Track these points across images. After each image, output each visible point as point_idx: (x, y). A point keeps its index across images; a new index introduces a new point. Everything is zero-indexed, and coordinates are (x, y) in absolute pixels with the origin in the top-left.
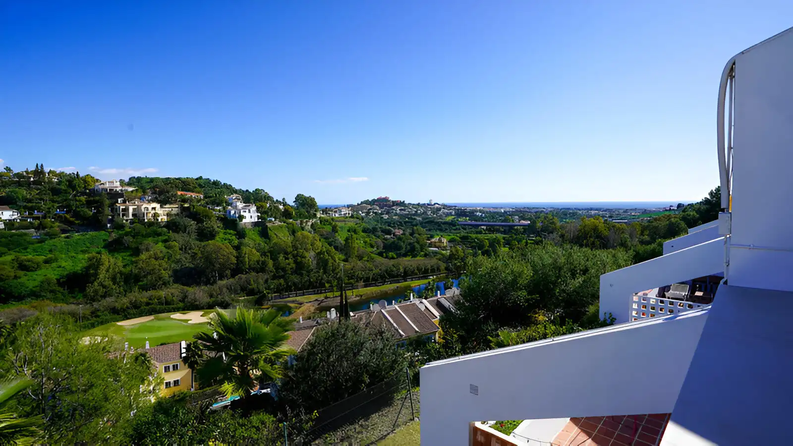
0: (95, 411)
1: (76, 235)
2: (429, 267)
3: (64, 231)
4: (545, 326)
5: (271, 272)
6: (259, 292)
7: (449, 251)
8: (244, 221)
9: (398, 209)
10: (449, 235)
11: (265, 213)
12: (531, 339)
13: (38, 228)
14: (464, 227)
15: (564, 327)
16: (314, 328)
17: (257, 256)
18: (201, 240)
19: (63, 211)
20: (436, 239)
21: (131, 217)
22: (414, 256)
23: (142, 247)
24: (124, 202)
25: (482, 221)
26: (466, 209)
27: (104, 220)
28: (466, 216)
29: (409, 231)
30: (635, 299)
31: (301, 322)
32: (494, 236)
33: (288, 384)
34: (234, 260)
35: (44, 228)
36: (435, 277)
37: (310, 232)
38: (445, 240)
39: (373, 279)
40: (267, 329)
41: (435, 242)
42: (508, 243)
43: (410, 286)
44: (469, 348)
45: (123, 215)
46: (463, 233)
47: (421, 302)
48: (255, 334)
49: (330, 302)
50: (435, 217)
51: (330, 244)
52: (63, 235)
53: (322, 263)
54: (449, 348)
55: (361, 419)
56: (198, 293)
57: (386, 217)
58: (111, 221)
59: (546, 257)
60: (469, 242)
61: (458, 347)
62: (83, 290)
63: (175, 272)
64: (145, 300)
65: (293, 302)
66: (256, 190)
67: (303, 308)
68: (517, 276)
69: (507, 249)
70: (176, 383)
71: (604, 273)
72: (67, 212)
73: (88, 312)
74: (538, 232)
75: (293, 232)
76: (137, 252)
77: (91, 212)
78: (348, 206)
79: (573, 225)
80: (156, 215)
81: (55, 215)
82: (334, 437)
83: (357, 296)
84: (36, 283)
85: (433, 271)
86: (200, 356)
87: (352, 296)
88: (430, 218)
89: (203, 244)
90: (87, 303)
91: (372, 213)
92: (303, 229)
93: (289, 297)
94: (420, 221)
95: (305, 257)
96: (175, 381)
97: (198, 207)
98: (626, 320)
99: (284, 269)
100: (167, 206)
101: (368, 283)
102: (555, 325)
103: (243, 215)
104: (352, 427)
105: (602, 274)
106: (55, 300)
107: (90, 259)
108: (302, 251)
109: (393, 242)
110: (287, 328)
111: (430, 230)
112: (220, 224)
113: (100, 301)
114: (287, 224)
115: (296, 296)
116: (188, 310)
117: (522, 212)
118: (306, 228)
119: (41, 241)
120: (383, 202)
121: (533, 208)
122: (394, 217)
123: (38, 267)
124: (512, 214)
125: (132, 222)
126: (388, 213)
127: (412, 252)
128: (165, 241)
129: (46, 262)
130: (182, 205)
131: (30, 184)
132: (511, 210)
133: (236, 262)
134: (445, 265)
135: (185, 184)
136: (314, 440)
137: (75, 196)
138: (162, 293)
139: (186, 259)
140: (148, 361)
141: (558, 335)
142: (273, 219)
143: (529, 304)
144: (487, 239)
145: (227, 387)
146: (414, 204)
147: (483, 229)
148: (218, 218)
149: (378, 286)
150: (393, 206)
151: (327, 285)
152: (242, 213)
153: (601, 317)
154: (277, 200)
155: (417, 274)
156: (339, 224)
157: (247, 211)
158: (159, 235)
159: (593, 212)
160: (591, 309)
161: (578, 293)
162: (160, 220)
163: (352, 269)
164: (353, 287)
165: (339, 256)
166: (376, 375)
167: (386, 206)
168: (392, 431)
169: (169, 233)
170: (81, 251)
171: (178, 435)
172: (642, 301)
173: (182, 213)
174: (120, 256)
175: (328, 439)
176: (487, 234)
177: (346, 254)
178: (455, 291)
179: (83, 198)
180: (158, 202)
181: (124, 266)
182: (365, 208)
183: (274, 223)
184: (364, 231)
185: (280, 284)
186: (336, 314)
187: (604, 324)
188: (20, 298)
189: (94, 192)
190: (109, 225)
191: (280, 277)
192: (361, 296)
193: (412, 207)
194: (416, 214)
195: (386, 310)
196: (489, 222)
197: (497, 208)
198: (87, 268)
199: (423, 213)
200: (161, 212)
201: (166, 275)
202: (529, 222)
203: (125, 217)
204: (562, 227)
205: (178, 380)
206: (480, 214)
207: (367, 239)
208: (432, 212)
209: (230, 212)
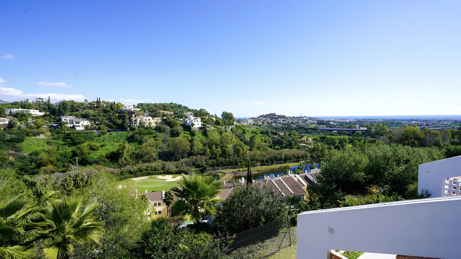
0: (125, 222)
1: (114, 133)
2: (300, 155)
3: (109, 131)
4: (378, 196)
5: (209, 155)
6: (202, 166)
7: (312, 146)
8: (194, 126)
9: (281, 120)
10: (313, 136)
11: (206, 122)
12: (367, 203)
13: (98, 130)
14: (322, 131)
15: (391, 197)
16: (232, 188)
17: (201, 146)
18: (172, 137)
19: (108, 121)
20: (304, 138)
21: (138, 124)
22: (291, 148)
23: (143, 140)
24: (135, 116)
25: (335, 128)
26: (324, 120)
27: (126, 126)
28: (324, 124)
29: (287, 133)
30: (447, 182)
31: (225, 184)
32: (342, 137)
33: (219, 218)
34: (189, 148)
35: (100, 129)
36: (304, 161)
37: (230, 133)
38: (310, 139)
39: (267, 161)
40: (208, 187)
41: (304, 140)
42: (351, 142)
43: (288, 166)
44: (326, 206)
45: (135, 123)
46: (322, 135)
47: (295, 176)
48: (202, 189)
49: (241, 174)
50: (304, 125)
51: (241, 140)
52: (108, 133)
53: (237, 151)
54: (313, 205)
55: (260, 242)
56: (171, 165)
57: (274, 125)
58: (129, 126)
59: (378, 151)
60: (326, 140)
61: (319, 204)
62: (117, 161)
63: (159, 153)
64: (144, 168)
65: (220, 172)
66: (201, 109)
67: (226, 176)
68: (358, 163)
69: (350, 146)
70: (160, 212)
71: (422, 163)
72: (110, 122)
73: (119, 172)
74: (373, 134)
75: (221, 133)
76: (141, 142)
77: (120, 122)
78: (252, 118)
79: (397, 131)
80: (150, 123)
81: (105, 123)
82: (244, 250)
83: (256, 171)
84: (97, 157)
85: (303, 157)
86: (172, 199)
87: (254, 170)
88: (301, 126)
89: (173, 139)
90: (118, 168)
91: (265, 123)
92: (226, 131)
93: (218, 170)
94: (294, 127)
95: (227, 148)
96: (159, 211)
97: (171, 119)
98: (439, 195)
99: (215, 154)
100: (156, 118)
101: (263, 163)
102: (385, 196)
103: (194, 124)
104: (254, 246)
105: (420, 164)
106: (105, 165)
107: (120, 145)
108: (225, 144)
109: (278, 140)
110: (219, 187)
111: (301, 133)
112: (182, 128)
113: (124, 167)
114: (218, 128)
115: (222, 169)
116: (166, 174)
117: (361, 122)
118: (228, 131)
119: (99, 136)
120: (272, 116)
121: (369, 119)
122: (279, 125)
123: (97, 149)
124: (355, 124)
125: (139, 127)
126: (275, 122)
127: (290, 146)
128: (154, 137)
129: (101, 146)
130: (163, 118)
131: (94, 108)
132: (354, 120)
133: (190, 149)
134: (310, 154)
135: (164, 107)
136: (233, 250)
137: (113, 113)
138: (153, 164)
139: (165, 147)
140: (147, 200)
141: (387, 201)
142: (210, 126)
143: (366, 181)
144: (338, 139)
145: (188, 217)
146: (291, 117)
147: (335, 133)
148: (181, 125)
149: (269, 165)
150: (278, 118)
151: (239, 164)
152: (193, 122)
153: (419, 192)
154: (212, 115)
155: (293, 159)
156: (246, 129)
157: (196, 121)
158: (151, 134)
159: (413, 122)
160: (411, 187)
161: (401, 176)
162: (152, 126)
163: (254, 155)
164: (254, 166)
165: (246, 147)
166: (269, 218)
167: (274, 118)
168: (278, 251)
169: (156, 132)
170: (116, 141)
171: (165, 239)
172: (453, 184)
173: (163, 122)
174: (133, 144)
175: (241, 251)
176: (337, 135)
177: (250, 146)
178: (316, 171)
179: (117, 115)
180: (151, 116)
181: (135, 150)
182: (262, 119)
183: (210, 128)
184: (261, 133)
185: (214, 162)
186: (245, 180)
187: (422, 197)
188: (91, 164)
189: (121, 112)
190: (128, 128)
191: (213, 158)
192: (259, 171)
193: (290, 119)
194: (292, 123)
195: (274, 180)
196: (339, 128)
197: (344, 119)
198: (119, 150)
199: (297, 123)
200: (152, 122)
201: (154, 155)
202: (366, 129)
203: (135, 124)
204: (390, 132)
205: (160, 211)
206: (333, 123)
207: (263, 138)
208: (302, 122)
209: (187, 122)
